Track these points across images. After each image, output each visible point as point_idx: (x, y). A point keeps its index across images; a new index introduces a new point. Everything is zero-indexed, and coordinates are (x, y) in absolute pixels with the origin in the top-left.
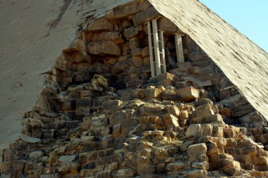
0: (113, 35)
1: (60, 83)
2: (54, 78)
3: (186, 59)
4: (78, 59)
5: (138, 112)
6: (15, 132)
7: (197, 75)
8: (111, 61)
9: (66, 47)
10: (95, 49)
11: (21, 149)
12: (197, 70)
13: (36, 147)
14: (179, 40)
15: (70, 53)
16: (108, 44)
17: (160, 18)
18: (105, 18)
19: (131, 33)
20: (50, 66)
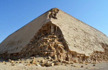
0: (47, 27)
1: (38, 35)
2: (37, 34)
3: (58, 30)
4: (41, 31)
5: (43, 40)
6: (28, 42)
7: (58, 33)
8: (47, 31)
9: (39, 29)
10: (44, 29)
11: (29, 45)
12: (58, 32)
13: (31, 44)
14: (57, 28)
15: (40, 30)
16: (46, 29)
17: (53, 24)
18: (45, 24)
19: (49, 26)
20: (36, 32)
